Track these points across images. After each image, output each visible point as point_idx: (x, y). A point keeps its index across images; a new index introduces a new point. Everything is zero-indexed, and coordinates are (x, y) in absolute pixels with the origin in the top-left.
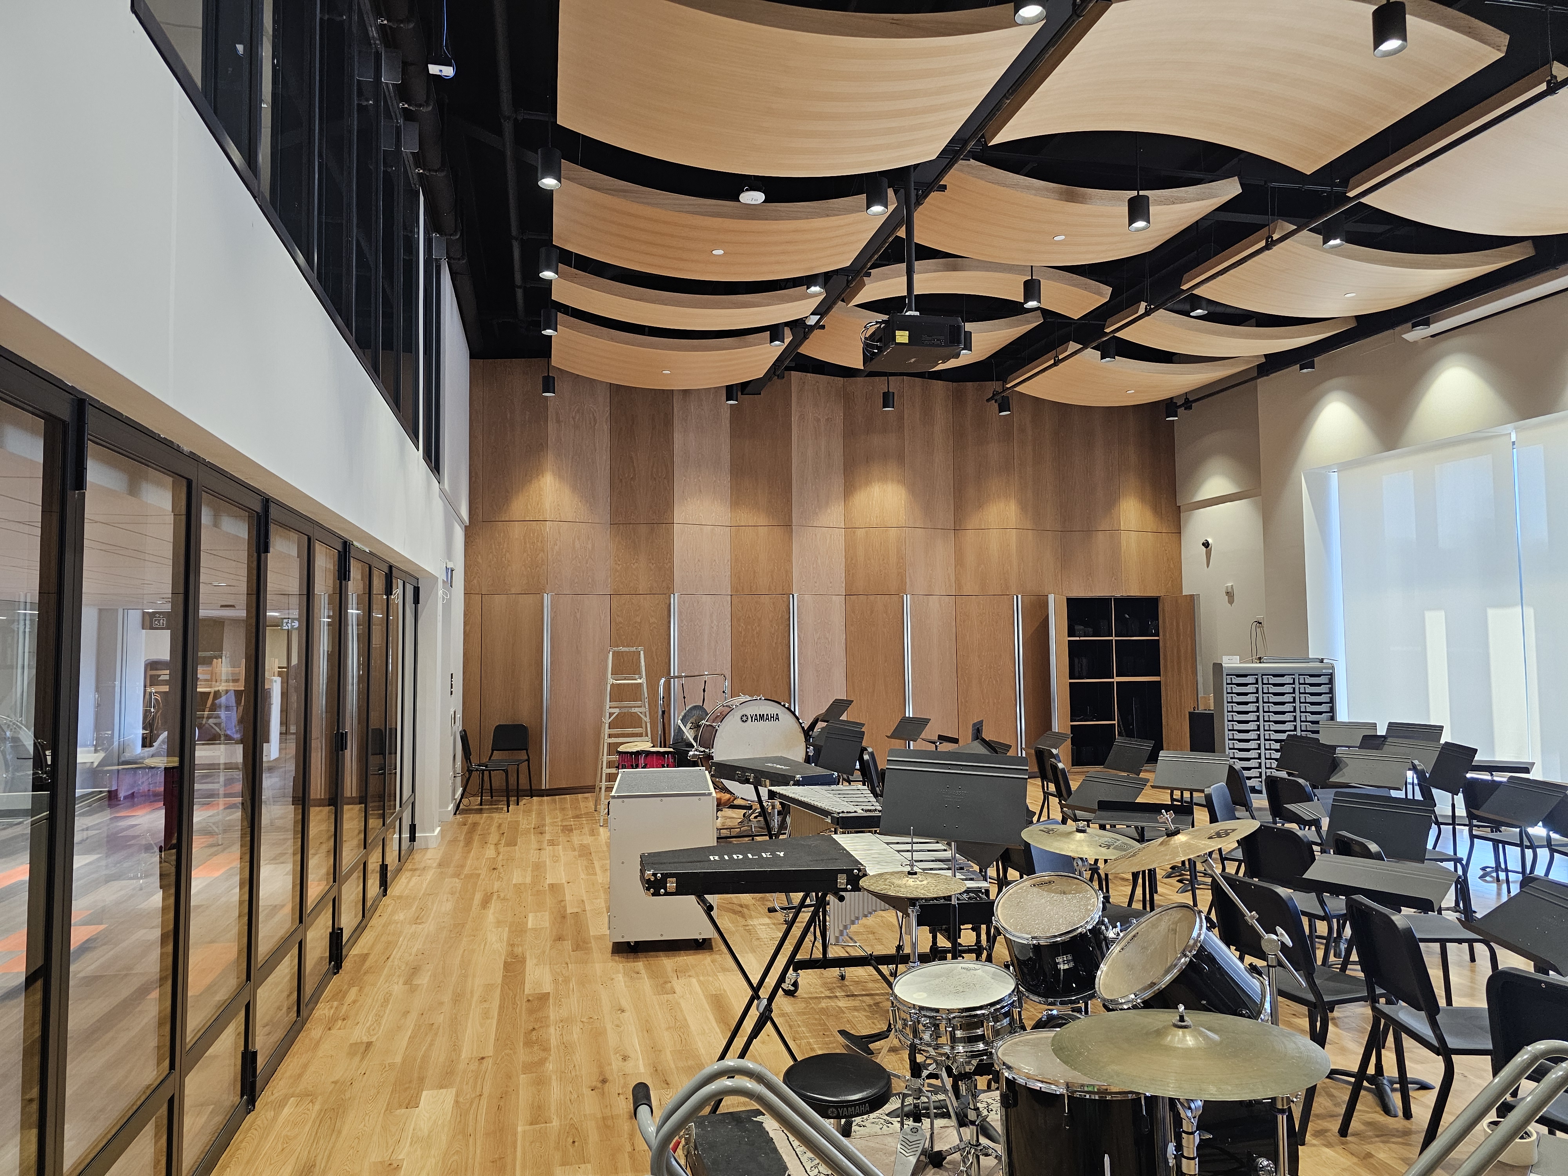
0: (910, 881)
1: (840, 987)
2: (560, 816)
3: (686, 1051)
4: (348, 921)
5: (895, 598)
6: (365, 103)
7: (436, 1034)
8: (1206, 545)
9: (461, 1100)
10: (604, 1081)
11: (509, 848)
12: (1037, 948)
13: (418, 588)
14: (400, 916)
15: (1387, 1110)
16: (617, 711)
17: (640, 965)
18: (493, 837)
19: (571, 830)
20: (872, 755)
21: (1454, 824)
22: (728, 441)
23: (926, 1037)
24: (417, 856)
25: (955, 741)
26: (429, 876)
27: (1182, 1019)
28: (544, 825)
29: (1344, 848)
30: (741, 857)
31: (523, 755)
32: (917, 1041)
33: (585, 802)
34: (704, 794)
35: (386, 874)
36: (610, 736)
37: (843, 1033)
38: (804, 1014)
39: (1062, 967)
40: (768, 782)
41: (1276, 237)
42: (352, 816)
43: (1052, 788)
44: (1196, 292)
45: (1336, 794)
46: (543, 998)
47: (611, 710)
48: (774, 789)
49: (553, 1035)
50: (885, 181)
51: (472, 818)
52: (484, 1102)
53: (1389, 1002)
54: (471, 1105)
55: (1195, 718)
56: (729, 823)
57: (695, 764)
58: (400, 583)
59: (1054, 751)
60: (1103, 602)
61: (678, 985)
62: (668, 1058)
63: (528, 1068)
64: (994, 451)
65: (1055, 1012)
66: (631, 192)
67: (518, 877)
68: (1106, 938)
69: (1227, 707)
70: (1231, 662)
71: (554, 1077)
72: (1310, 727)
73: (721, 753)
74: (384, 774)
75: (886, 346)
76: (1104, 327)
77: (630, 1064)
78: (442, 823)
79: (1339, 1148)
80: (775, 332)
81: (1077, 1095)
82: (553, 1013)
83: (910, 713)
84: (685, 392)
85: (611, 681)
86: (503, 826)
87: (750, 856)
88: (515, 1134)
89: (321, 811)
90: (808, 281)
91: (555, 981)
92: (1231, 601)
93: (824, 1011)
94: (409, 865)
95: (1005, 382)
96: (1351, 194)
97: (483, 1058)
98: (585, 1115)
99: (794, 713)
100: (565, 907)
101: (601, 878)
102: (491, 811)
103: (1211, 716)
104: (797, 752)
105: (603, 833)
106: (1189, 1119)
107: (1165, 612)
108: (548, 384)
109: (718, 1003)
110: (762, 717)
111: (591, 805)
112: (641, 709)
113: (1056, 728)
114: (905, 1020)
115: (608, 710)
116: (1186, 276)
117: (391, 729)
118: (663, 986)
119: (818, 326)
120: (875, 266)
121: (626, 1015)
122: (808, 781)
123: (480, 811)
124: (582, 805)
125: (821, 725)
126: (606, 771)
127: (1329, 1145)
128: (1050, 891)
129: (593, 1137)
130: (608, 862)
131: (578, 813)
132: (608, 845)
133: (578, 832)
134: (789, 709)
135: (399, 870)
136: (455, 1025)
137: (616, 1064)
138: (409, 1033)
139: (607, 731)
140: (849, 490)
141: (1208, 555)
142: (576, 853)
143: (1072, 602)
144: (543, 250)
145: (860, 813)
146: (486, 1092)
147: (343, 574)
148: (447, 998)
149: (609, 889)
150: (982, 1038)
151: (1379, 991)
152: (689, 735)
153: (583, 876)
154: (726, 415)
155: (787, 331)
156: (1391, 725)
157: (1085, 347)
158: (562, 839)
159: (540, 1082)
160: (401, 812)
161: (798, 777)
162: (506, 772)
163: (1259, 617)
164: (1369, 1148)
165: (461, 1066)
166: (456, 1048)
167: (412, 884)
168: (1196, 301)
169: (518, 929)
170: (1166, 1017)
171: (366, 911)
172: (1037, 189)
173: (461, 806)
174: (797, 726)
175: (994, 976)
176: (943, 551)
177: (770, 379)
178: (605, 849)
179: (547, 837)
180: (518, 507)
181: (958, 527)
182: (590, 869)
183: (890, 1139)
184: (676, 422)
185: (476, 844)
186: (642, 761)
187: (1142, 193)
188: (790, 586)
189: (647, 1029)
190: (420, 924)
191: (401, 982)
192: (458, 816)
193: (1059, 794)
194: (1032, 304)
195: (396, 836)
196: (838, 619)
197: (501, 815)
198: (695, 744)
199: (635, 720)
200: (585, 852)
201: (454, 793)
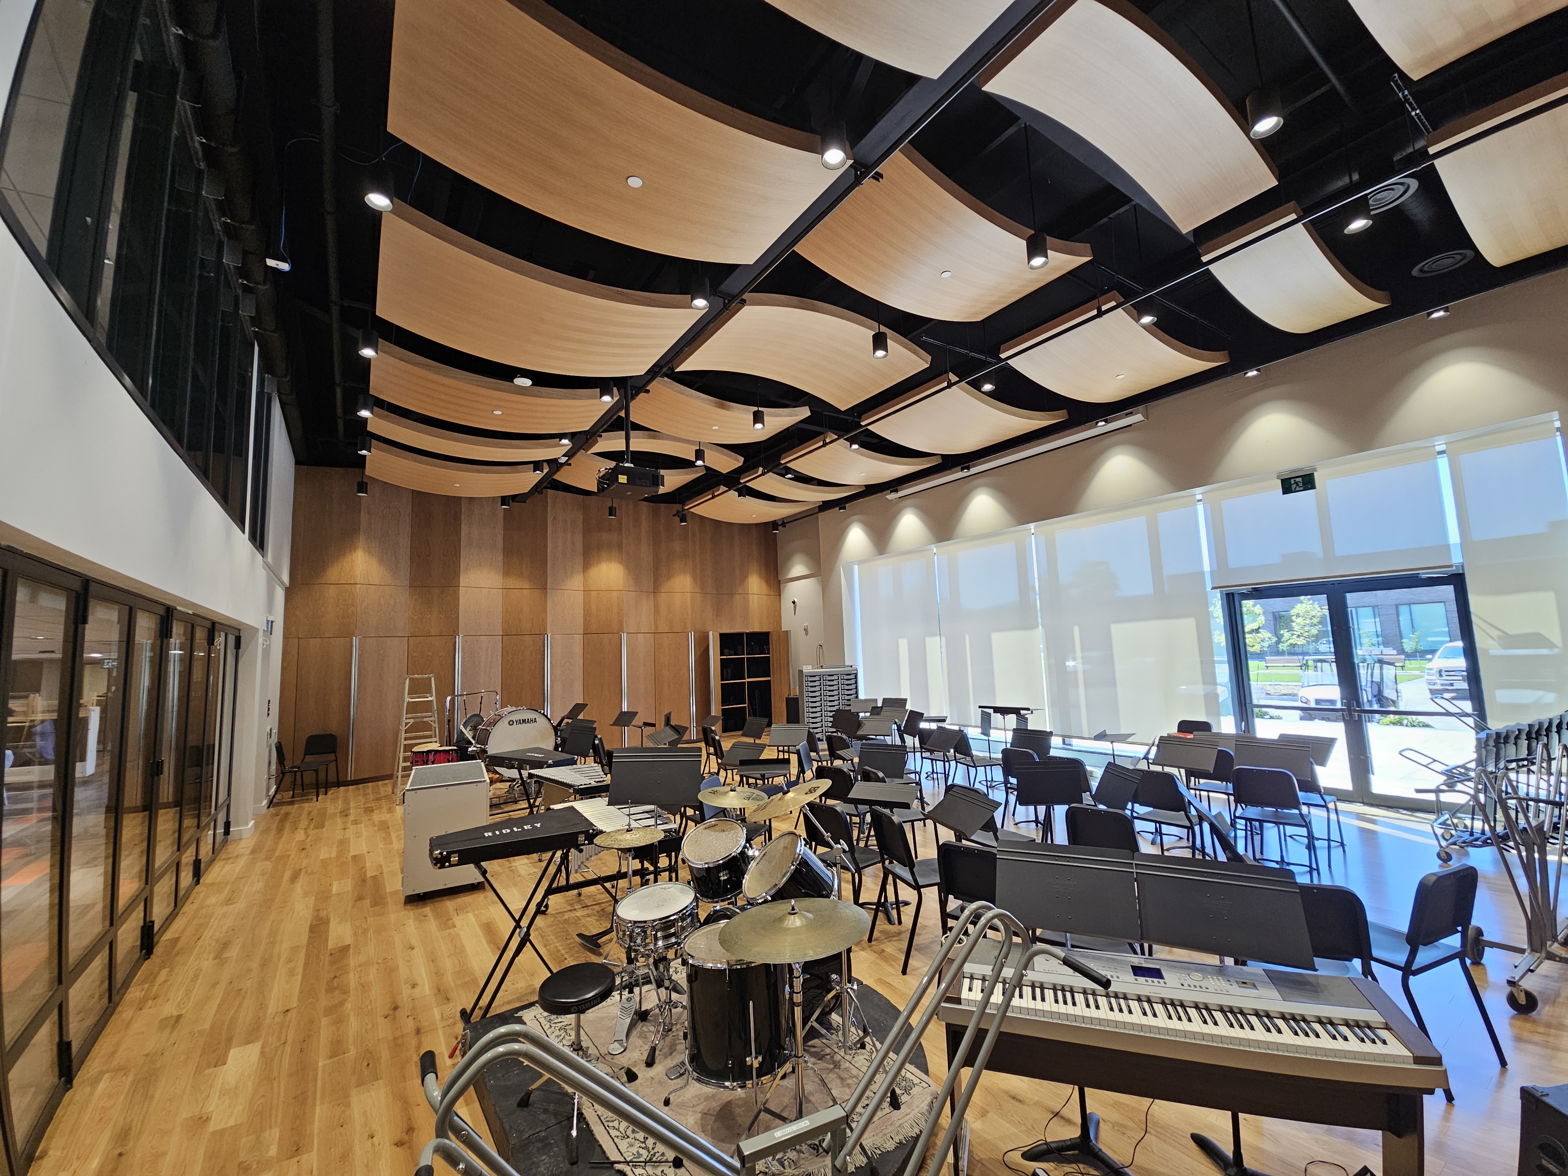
0: (628, 836)
1: (578, 902)
2: (363, 800)
3: (463, 970)
4: (159, 912)
5: (616, 635)
6: (206, 274)
7: (244, 998)
8: (794, 602)
9: (267, 1050)
10: (396, 1008)
11: (317, 831)
12: (708, 869)
13: (240, 637)
14: (213, 900)
15: (890, 922)
16: (412, 721)
17: (427, 910)
18: (304, 823)
19: (372, 811)
20: (600, 740)
21: (914, 752)
22: (502, 532)
23: (639, 941)
24: (231, 847)
25: (653, 725)
26: (241, 862)
27: (793, 909)
28: (349, 809)
29: (867, 777)
30: (508, 831)
31: (332, 757)
32: (632, 944)
33: (385, 787)
34: (480, 782)
35: (200, 867)
36: (406, 739)
37: (580, 935)
38: (552, 926)
39: (722, 878)
40: (528, 767)
41: (828, 441)
42: (166, 822)
43: (712, 750)
44: (788, 465)
45: (862, 744)
46: (345, 949)
47: (407, 720)
48: (532, 771)
49: (352, 979)
50: (612, 383)
51: (285, 809)
52: (288, 1048)
53: (891, 862)
54: (276, 1053)
55: (788, 700)
56: (498, 793)
57: (473, 757)
58: (223, 635)
59: (713, 728)
60: (740, 635)
61: (458, 920)
62: (449, 980)
63: (329, 1011)
64: (677, 545)
65: (718, 908)
66: (433, 367)
67: (326, 852)
68: (748, 856)
69: (805, 694)
70: (807, 669)
71: (352, 1014)
72: (847, 703)
73: (493, 749)
74: (200, 782)
75: (613, 483)
76: (739, 479)
77: (418, 990)
78: (256, 816)
79: (868, 950)
80: (537, 465)
81: (734, 967)
82: (353, 961)
83: (625, 708)
84: (471, 499)
85: (407, 699)
86: (312, 814)
87: (515, 829)
88: (316, 1069)
89: (134, 818)
90: (561, 436)
91: (355, 934)
92: (807, 634)
93: (566, 921)
94: (223, 855)
95: (684, 505)
96: (863, 423)
97: (287, 1011)
98: (378, 1040)
99: (546, 716)
100: (365, 872)
101: (397, 845)
102: (302, 801)
103: (797, 699)
104: (549, 743)
105: (399, 810)
106: (797, 970)
107: (773, 639)
108: (362, 487)
109: (489, 929)
110: (524, 721)
111: (390, 789)
112: (432, 719)
113: (713, 714)
114: (624, 931)
115: (404, 721)
116: (783, 456)
117: (208, 746)
118: (446, 923)
119: (567, 463)
120: (605, 431)
121: (415, 951)
122: (557, 764)
123: (292, 803)
124: (382, 790)
125: (566, 721)
126: (402, 764)
127: (863, 949)
128: (715, 831)
129: (385, 1054)
130: (403, 832)
131: (379, 796)
132: (403, 820)
133: (378, 811)
134: (543, 714)
135: (212, 861)
136: (262, 987)
137: (406, 991)
138: (219, 999)
139: (403, 735)
140: (586, 566)
141: (795, 607)
142: (376, 828)
143: (722, 636)
144: (361, 397)
145: (594, 784)
146: (290, 1040)
147: (164, 632)
148: (255, 964)
149: (403, 854)
150: (673, 934)
151: (886, 857)
152: (469, 735)
153: (381, 846)
154: (501, 515)
155: (545, 465)
156: (884, 700)
157: (730, 490)
158: (365, 818)
159: (340, 1021)
160: (216, 814)
161: (550, 762)
162: (317, 771)
163: (820, 643)
164: (882, 946)
165: (267, 1021)
166: (262, 1006)
167: (225, 871)
168: (788, 470)
169: (324, 896)
170: (783, 906)
171: (178, 900)
172: (703, 399)
173: (275, 801)
174: (549, 725)
175: (682, 891)
176: (647, 605)
177: (533, 494)
178: (400, 822)
179: (352, 818)
180: (333, 573)
181: (656, 591)
182: (387, 839)
183: (612, 1008)
184: (463, 517)
185: (287, 829)
186: (431, 757)
187: (760, 409)
188: (545, 628)
189: (433, 959)
190: (231, 904)
191: (212, 956)
192: (271, 809)
193: (716, 754)
194: (699, 463)
195: (211, 832)
196: (578, 650)
197: (311, 804)
198: (473, 742)
199: (427, 726)
200: (384, 827)
201: (268, 790)
